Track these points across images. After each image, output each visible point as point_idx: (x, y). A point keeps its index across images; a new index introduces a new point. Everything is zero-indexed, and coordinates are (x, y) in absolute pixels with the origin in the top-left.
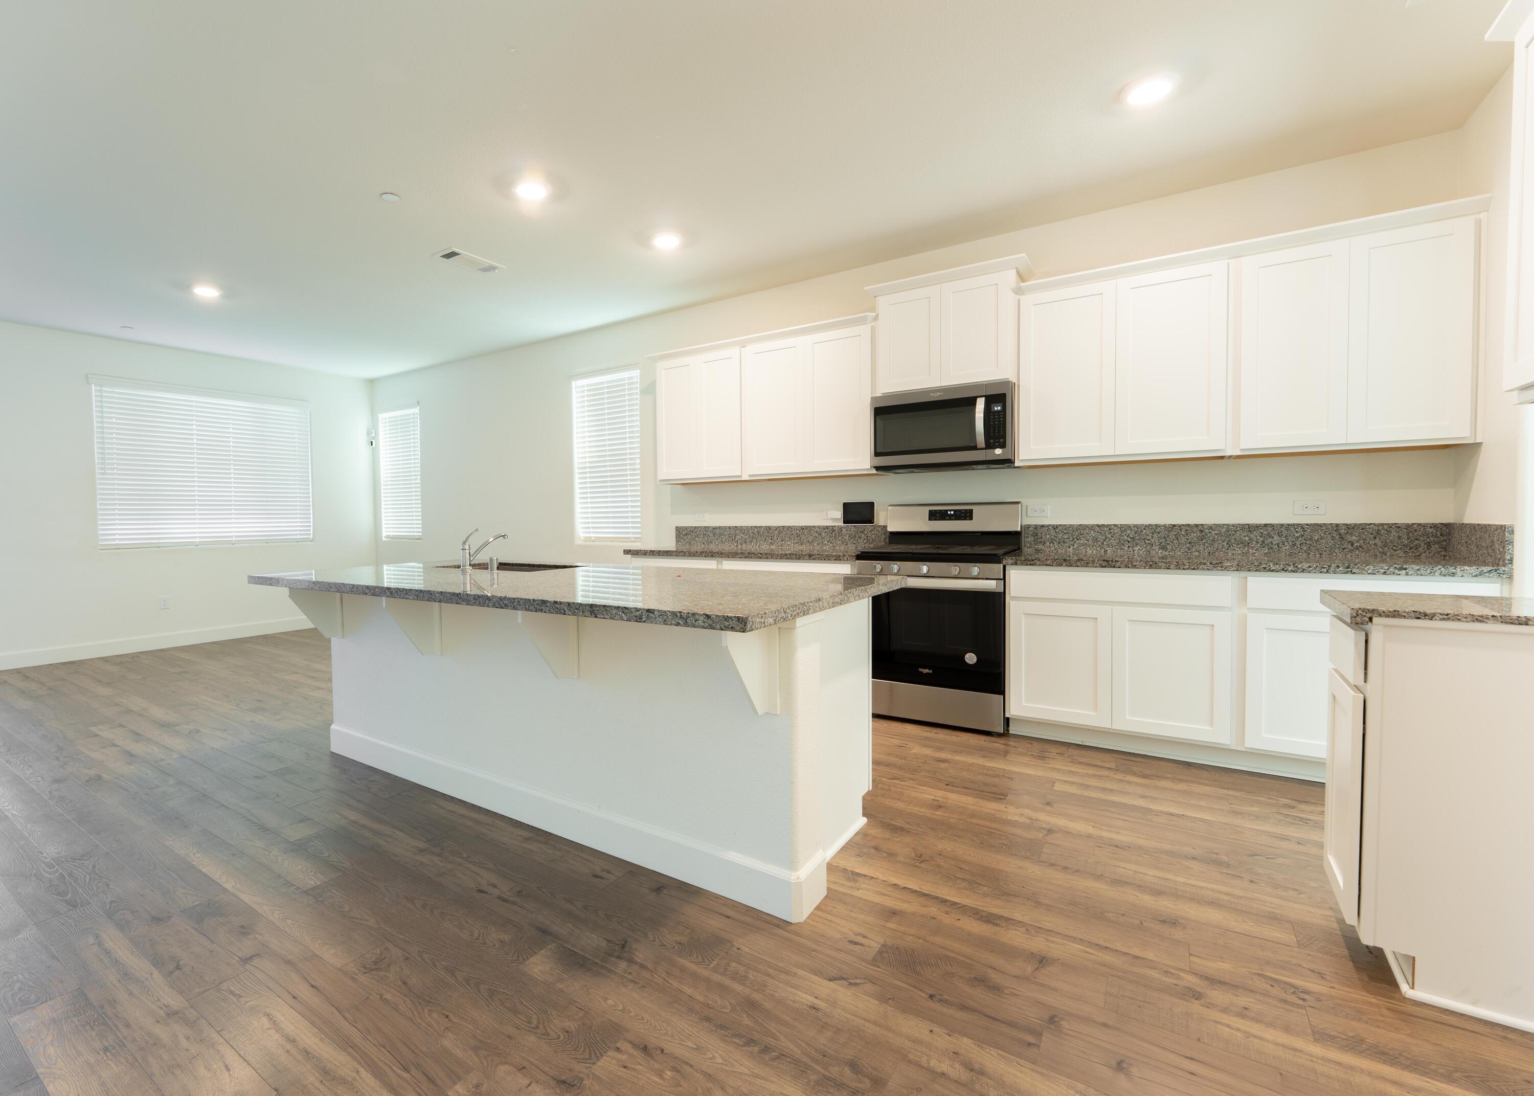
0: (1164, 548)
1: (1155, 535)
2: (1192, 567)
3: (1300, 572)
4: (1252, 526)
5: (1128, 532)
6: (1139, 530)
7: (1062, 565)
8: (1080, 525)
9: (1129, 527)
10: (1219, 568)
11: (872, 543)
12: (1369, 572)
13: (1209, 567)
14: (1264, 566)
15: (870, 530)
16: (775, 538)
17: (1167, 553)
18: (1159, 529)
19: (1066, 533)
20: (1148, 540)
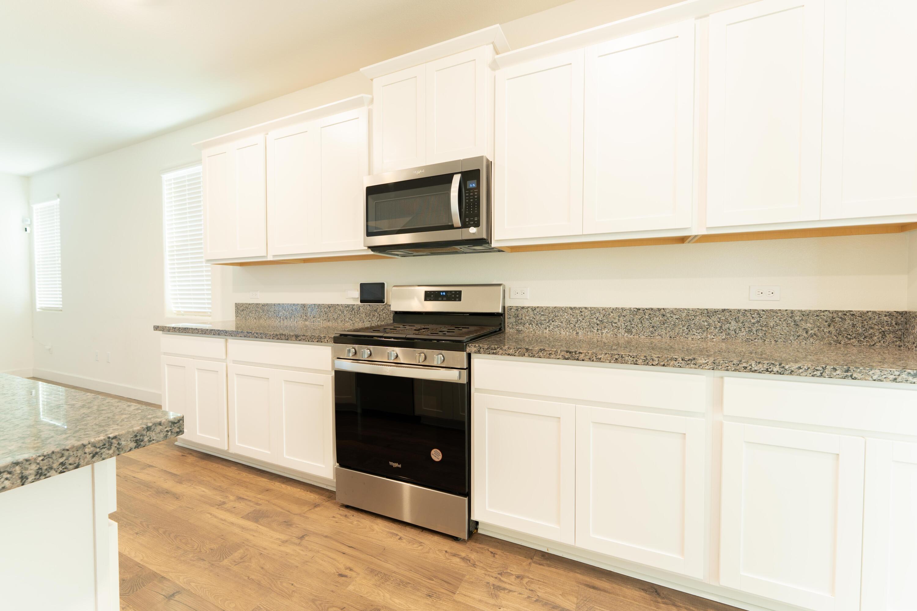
0: (629, 331)
1: (621, 318)
2: (662, 363)
3: (788, 374)
4: (711, 311)
5: (597, 315)
6: (607, 314)
7: (525, 355)
8: (555, 307)
9: (598, 310)
10: (692, 365)
11: (383, 321)
12: (875, 377)
13: (681, 363)
14: (745, 365)
15: (381, 309)
16: (309, 315)
17: (632, 336)
18: (625, 312)
19: (543, 315)
20: (615, 323)
